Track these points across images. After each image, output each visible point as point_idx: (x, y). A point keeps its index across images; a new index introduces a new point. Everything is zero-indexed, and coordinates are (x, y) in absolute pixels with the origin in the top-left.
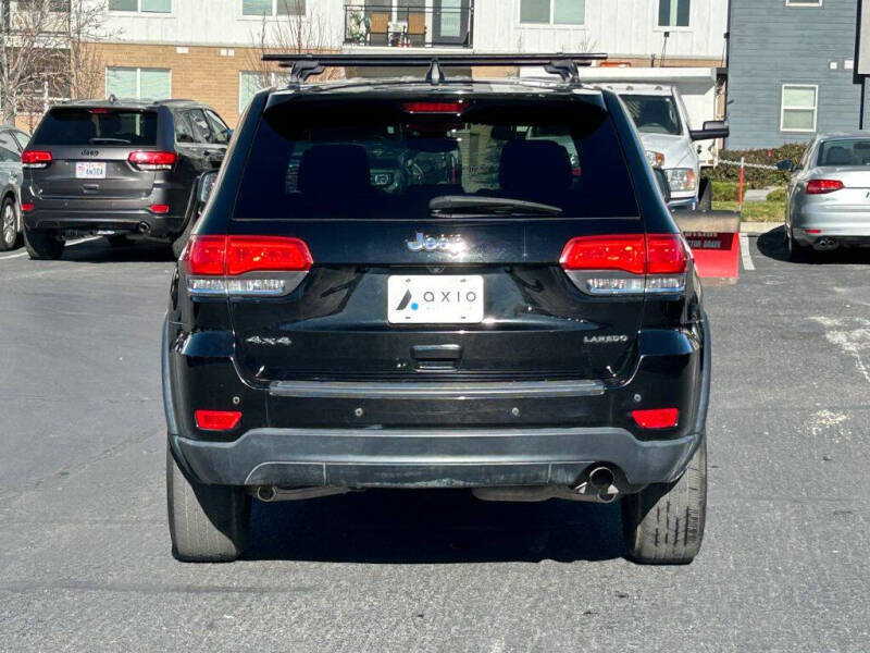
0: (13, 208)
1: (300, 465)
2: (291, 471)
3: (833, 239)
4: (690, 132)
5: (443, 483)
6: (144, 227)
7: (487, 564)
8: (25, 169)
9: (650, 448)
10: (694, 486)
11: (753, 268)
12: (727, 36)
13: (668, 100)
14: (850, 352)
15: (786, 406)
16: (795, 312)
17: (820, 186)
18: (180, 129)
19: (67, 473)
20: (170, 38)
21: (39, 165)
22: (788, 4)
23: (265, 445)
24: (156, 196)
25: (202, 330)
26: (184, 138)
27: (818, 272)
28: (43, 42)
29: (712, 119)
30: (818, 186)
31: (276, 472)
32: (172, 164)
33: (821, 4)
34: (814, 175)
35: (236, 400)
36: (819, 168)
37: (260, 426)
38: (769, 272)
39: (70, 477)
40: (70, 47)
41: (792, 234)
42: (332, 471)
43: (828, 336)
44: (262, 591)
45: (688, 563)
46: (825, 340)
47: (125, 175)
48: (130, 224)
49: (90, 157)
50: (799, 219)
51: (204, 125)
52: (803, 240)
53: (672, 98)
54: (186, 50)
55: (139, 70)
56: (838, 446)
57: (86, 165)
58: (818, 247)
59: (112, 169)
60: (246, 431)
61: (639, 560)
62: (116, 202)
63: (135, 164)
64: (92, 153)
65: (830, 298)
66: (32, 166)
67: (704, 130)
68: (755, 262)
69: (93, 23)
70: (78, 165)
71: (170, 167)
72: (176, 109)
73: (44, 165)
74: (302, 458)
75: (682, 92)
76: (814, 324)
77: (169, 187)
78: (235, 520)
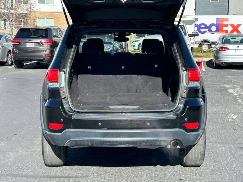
0: (11, 55)
1: (81, 140)
2: (79, 142)
3: (226, 63)
4: (189, 35)
5: (126, 146)
6: (45, 60)
7: (139, 167)
8: (13, 44)
9: (190, 135)
10: (202, 144)
11: (205, 71)
12: (195, 10)
13: (183, 26)
14: (235, 95)
15: (220, 112)
16: (218, 83)
17: (223, 49)
18: (55, 34)
19: (16, 135)
20: (54, 10)
21: (17, 44)
22: (210, 2)
23: (71, 134)
24: (48, 52)
25: (51, 98)
26: (55, 36)
27: (222, 71)
28: (20, 11)
29: (194, 31)
30: (222, 49)
31: (74, 142)
32: (52, 43)
33: (219, 2)
34: (221, 46)
35: (62, 120)
36: (222, 44)
37: (69, 128)
38: (209, 72)
39: (17, 136)
40: (28, 13)
41: (215, 61)
42: (91, 142)
43: (229, 91)
44: (70, 177)
45: (200, 167)
46: (228, 92)
47: (39, 46)
48: (41, 59)
49: (30, 41)
50: (217, 58)
51: (61, 33)
52: (218, 63)
53: (184, 26)
54: (58, 14)
55: (46, 19)
56: (237, 125)
57: (29, 44)
58: (222, 65)
59: (36, 45)
60: (65, 130)
61: (185, 166)
62: (37, 53)
63: (42, 43)
64: (31, 40)
65: (226, 79)
66: (15, 44)
67: (192, 34)
68: (205, 69)
69: (33, 6)
70: (27, 43)
71: (51, 44)
72: (53, 29)
73: (18, 44)
74: (82, 138)
75: (186, 24)
76: (224, 87)
77: (51, 49)
78: (62, 155)
